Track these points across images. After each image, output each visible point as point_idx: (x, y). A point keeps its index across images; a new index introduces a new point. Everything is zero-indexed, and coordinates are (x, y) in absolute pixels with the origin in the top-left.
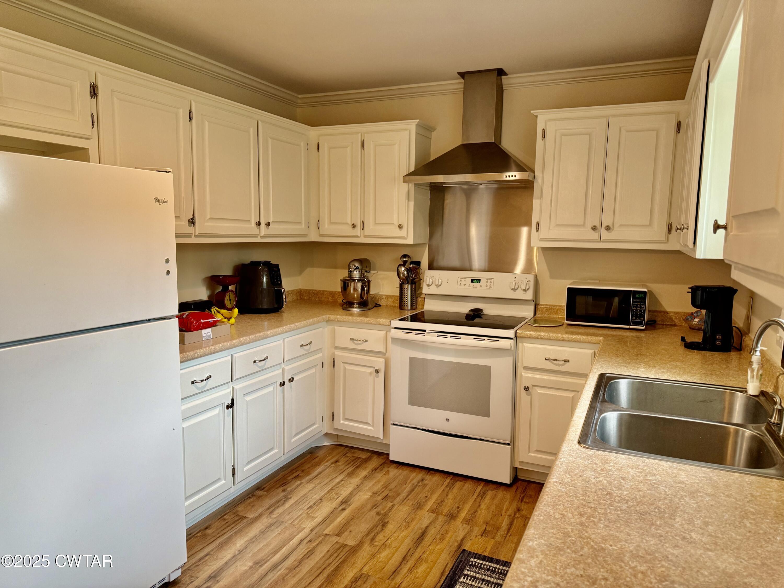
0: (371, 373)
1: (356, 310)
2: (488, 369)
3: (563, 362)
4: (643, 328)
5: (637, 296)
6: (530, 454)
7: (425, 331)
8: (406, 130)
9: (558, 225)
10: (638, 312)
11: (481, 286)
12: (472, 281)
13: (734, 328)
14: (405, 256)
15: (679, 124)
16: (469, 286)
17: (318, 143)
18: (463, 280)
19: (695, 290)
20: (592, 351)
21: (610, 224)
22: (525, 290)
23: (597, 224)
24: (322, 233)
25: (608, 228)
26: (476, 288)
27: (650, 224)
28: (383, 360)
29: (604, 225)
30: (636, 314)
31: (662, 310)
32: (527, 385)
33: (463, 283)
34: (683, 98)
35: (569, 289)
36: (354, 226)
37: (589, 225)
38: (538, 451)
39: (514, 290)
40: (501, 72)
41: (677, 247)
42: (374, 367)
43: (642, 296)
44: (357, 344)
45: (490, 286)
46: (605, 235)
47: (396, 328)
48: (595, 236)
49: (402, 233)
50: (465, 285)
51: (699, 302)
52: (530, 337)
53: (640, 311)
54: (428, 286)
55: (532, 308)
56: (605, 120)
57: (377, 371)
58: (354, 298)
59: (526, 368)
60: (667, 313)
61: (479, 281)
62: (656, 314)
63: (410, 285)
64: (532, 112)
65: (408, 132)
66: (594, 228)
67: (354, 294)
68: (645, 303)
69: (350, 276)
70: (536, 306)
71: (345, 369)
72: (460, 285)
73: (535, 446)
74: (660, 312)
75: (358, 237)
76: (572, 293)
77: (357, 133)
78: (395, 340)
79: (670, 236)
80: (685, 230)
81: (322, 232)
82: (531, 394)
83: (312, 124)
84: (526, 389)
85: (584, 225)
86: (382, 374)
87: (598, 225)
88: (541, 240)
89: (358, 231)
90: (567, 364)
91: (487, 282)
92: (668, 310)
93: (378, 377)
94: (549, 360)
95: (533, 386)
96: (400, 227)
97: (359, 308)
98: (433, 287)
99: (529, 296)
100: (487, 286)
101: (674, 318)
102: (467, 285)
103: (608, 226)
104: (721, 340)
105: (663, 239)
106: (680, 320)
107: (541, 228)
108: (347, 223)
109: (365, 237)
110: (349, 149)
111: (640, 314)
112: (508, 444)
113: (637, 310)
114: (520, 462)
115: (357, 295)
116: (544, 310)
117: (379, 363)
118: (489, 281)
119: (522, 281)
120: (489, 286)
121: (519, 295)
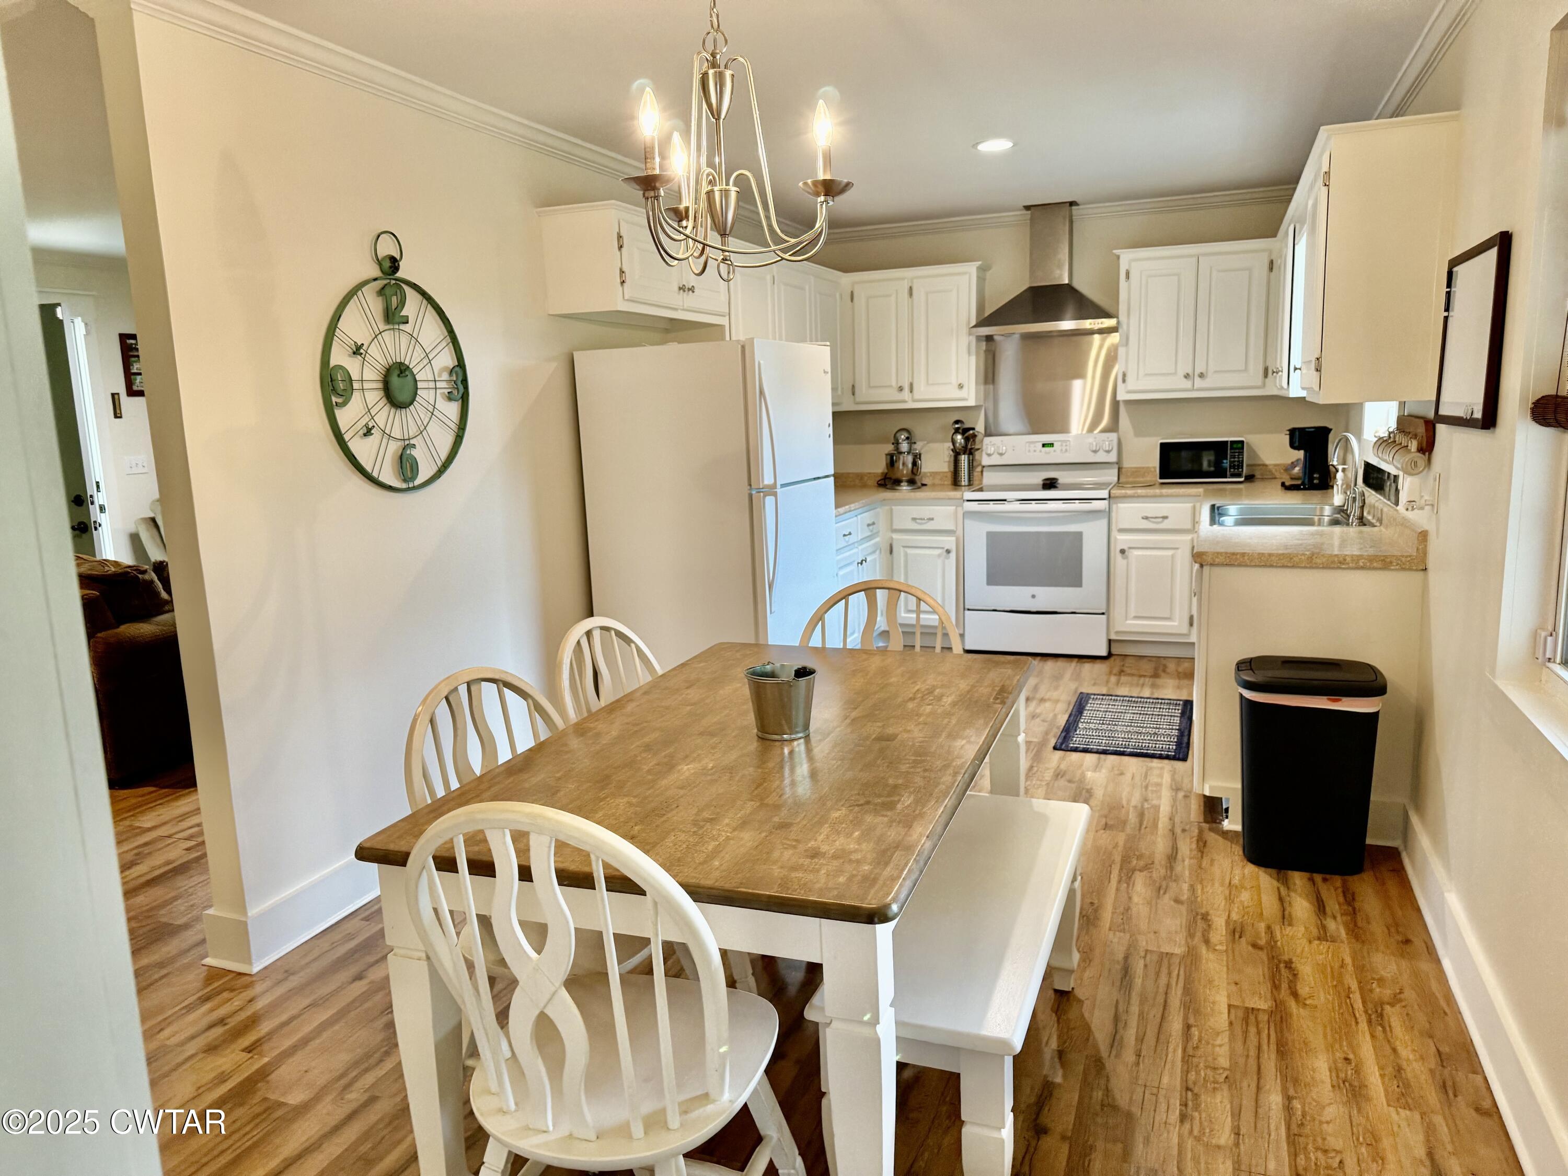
0: (939, 556)
1: (905, 487)
2: (1079, 536)
3: (1161, 520)
4: (1242, 479)
5: (1235, 446)
6: (1128, 622)
7: (1005, 500)
8: (965, 273)
9: (1146, 375)
10: (1236, 463)
11: (1055, 451)
12: (1044, 445)
13: (1331, 467)
14: (957, 422)
15: (1272, 262)
16: (1041, 451)
17: (852, 292)
18: (1032, 445)
19: (1292, 432)
20: (1191, 505)
21: (1204, 371)
22: (1108, 452)
23: (1190, 371)
24: (858, 400)
25: (1201, 376)
26: (1049, 453)
27: (1246, 370)
28: (954, 539)
29: (1197, 372)
30: (1234, 465)
31: (1260, 462)
32: (1122, 548)
33: (1032, 448)
34: (1275, 236)
35: (1162, 445)
36: (901, 389)
37: (1181, 373)
38: (1136, 618)
39: (1095, 452)
40: (1072, 204)
41: (1275, 392)
42: (943, 548)
43: (1240, 445)
44: (921, 524)
45: (1066, 450)
46: (1198, 383)
47: (968, 501)
48: (1187, 384)
49: (963, 394)
50: (1035, 451)
51: (1297, 444)
52: (1125, 497)
53: (1238, 461)
54: (989, 455)
55: (1116, 471)
56: (1195, 259)
57: (948, 552)
58: (903, 475)
59: (1121, 531)
60: (1266, 465)
61: (1051, 445)
62: (1254, 468)
63: (966, 456)
64: (1114, 251)
65: (967, 276)
66: (1187, 376)
67: (902, 470)
68: (1243, 452)
69: (897, 449)
70: (1119, 469)
71: (906, 555)
72: (1029, 451)
73: (1132, 613)
74: (1259, 465)
75: (905, 402)
76: (1166, 448)
77: (903, 279)
78: (968, 514)
79: (1267, 380)
80: (1280, 373)
81: (859, 398)
82: (1126, 558)
83: (846, 270)
84: (1123, 552)
85: (1175, 373)
86: (953, 555)
87: (1190, 373)
88: (1129, 392)
89: (906, 394)
90: (1166, 521)
91: (1062, 445)
92: (1267, 462)
93: (948, 558)
94: (1146, 518)
95: (1130, 548)
96: (961, 386)
97: (908, 485)
98: (996, 456)
99: (1113, 457)
100: (1062, 450)
101: (1274, 471)
102: (1038, 451)
103: (1202, 373)
104: (1318, 478)
105: (1260, 383)
106: (1280, 473)
107: (1128, 379)
108: (891, 386)
109: (914, 401)
110: (893, 298)
111: (1238, 466)
112: (1103, 614)
113: (1234, 461)
114: (1117, 633)
115: (907, 470)
116: (1129, 474)
117: (949, 542)
118: (1064, 444)
119: (1104, 441)
120: (1064, 450)
121: (1101, 457)
